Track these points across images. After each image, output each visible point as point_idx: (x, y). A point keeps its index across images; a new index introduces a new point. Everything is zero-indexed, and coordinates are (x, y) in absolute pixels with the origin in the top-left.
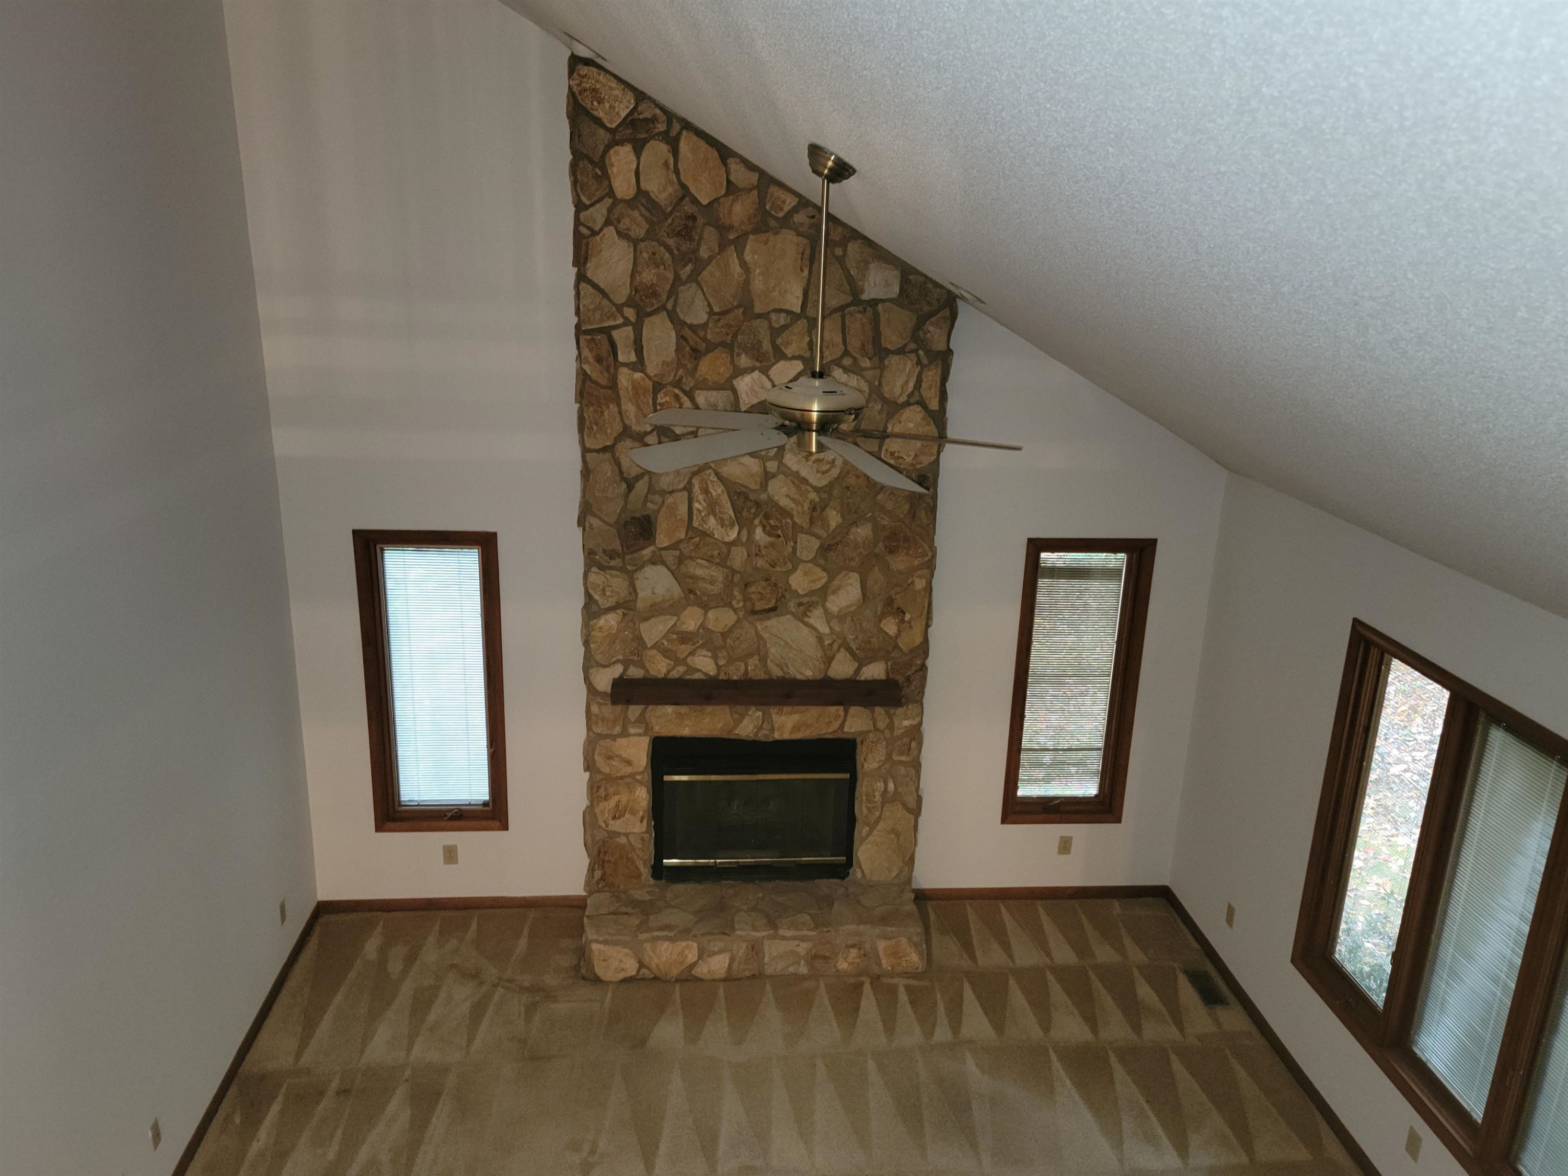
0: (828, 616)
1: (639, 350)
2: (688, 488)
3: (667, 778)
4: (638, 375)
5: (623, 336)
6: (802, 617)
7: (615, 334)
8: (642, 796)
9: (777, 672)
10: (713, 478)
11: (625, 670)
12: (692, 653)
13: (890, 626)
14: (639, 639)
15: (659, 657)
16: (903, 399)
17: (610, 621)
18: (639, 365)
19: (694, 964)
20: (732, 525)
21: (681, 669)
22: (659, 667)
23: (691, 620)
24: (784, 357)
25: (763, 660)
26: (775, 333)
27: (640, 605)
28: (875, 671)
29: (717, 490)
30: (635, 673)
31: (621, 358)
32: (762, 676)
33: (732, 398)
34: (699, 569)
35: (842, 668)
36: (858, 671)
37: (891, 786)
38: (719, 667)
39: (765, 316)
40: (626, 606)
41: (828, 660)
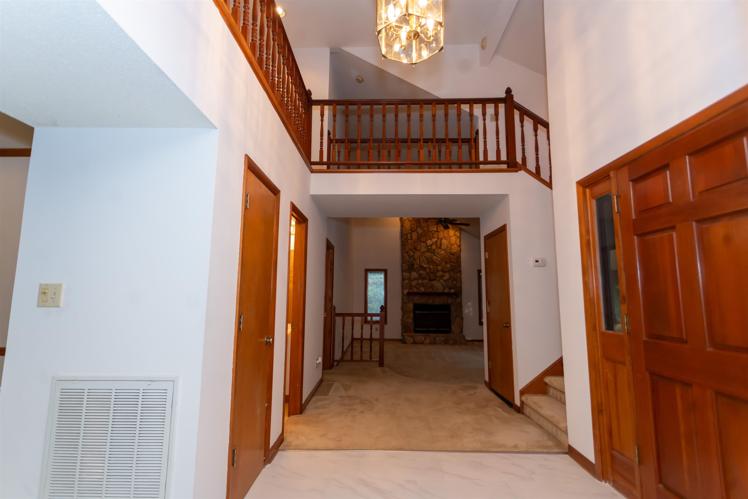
0: (444, 280)
1: (411, 237)
2: (419, 259)
3: (416, 312)
4: (411, 241)
5: (409, 235)
6: (439, 281)
7: (408, 235)
8: (412, 315)
9: (435, 291)
10: (423, 257)
11: (409, 290)
12: (420, 287)
13: (455, 283)
14: (411, 285)
15: (415, 288)
16: (454, 244)
17: (406, 281)
18: (411, 239)
19: (424, 341)
20: (427, 264)
21: (419, 290)
22: (415, 290)
23: (420, 281)
24: (434, 238)
25: (433, 289)
26: (433, 234)
27: (412, 279)
28: (452, 291)
29: (424, 259)
30: (411, 291)
31: (409, 238)
32: (432, 292)
33: (426, 244)
34: (422, 272)
35: (447, 291)
36: (449, 291)
37: (457, 314)
38: (425, 290)
39: (431, 231)
40: (409, 278)
41: (444, 289)
